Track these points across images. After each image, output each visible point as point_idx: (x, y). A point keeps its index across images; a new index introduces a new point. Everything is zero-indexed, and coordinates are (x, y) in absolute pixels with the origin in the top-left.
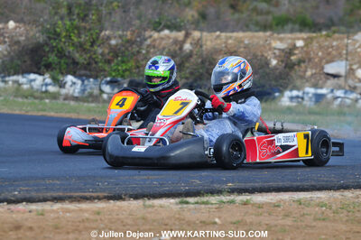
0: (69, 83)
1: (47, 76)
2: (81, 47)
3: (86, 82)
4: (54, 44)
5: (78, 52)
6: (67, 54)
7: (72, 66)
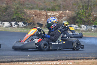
0: (83, 27)
1: (77, 25)
2: (86, 17)
3: (87, 27)
4: (79, 16)
5: (85, 18)
6: (82, 19)
7: (83, 22)
